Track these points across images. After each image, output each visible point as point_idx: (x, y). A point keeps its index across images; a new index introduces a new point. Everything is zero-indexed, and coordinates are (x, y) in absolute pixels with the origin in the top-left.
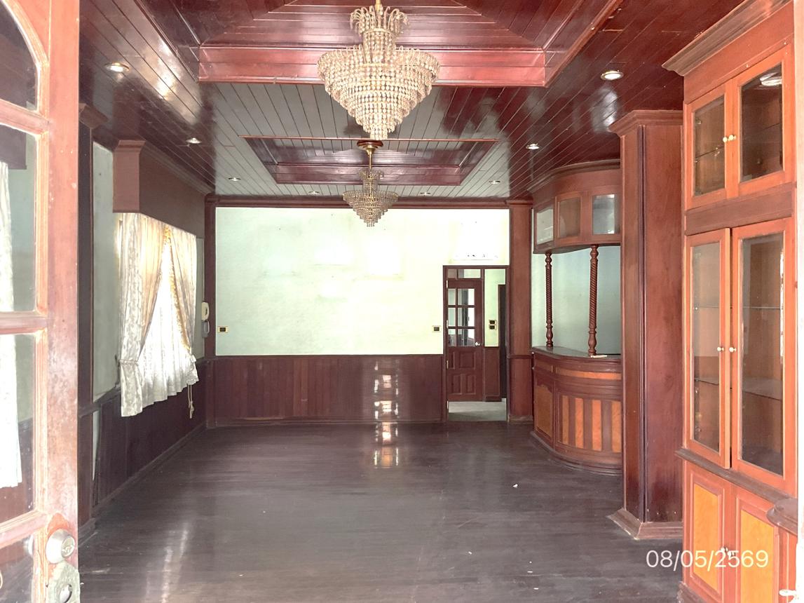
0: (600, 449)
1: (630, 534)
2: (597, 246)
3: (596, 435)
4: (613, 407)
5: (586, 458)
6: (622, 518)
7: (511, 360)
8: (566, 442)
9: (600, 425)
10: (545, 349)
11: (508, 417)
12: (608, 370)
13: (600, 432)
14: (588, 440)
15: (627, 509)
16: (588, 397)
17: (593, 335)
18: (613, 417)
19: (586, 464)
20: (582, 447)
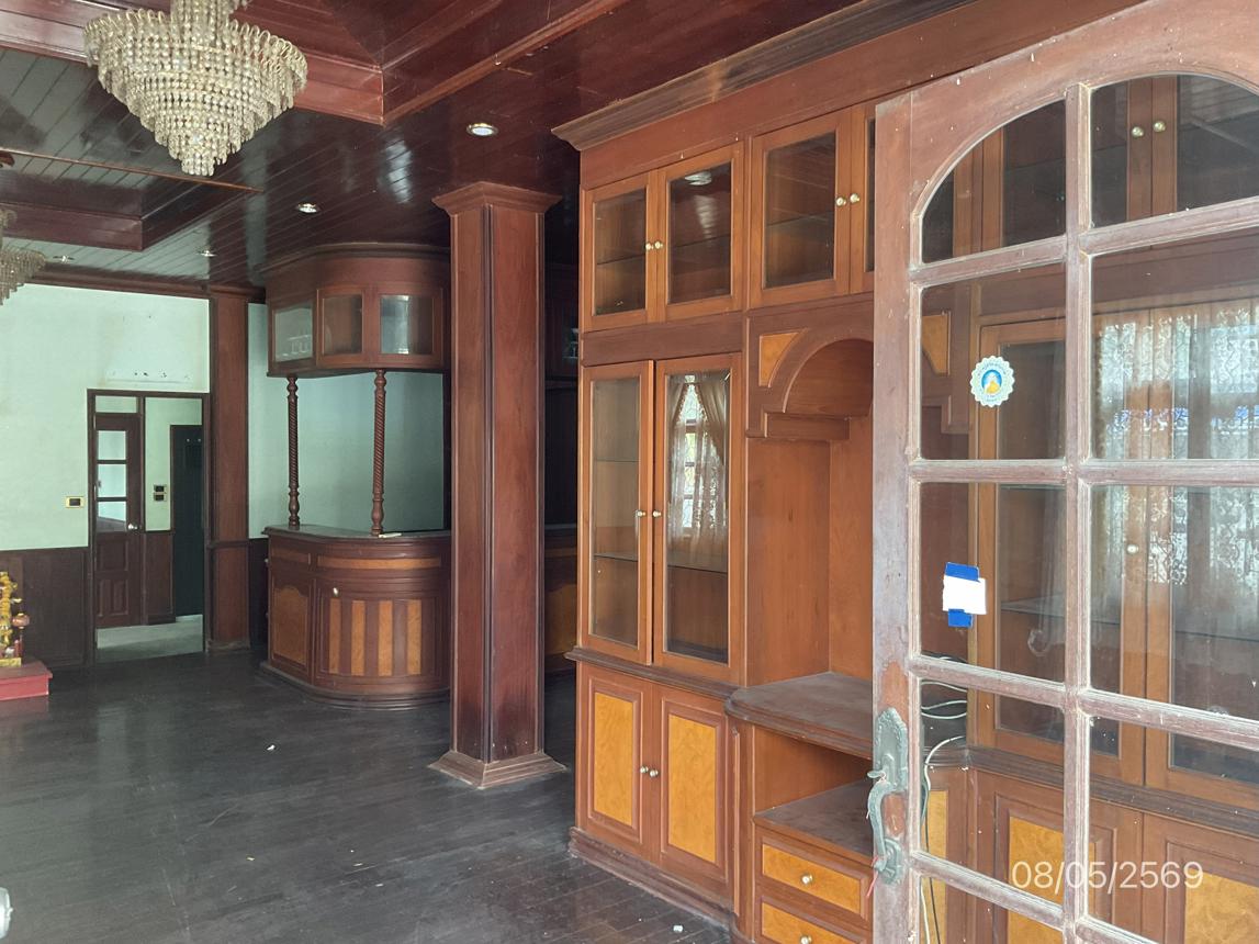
0: (390, 674)
1: (469, 783)
2: (385, 370)
3: (385, 653)
4: (410, 608)
5: (368, 691)
6: (452, 764)
7: (212, 552)
8: (334, 670)
9: (390, 638)
10: (286, 528)
11: (207, 646)
12: (403, 555)
13: (390, 649)
14: (371, 662)
15: (458, 750)
16: (372, 598)
17: (378, 505)
18: (409, 623)
19: (368, 699)
20: (362, 674)
